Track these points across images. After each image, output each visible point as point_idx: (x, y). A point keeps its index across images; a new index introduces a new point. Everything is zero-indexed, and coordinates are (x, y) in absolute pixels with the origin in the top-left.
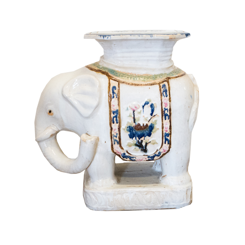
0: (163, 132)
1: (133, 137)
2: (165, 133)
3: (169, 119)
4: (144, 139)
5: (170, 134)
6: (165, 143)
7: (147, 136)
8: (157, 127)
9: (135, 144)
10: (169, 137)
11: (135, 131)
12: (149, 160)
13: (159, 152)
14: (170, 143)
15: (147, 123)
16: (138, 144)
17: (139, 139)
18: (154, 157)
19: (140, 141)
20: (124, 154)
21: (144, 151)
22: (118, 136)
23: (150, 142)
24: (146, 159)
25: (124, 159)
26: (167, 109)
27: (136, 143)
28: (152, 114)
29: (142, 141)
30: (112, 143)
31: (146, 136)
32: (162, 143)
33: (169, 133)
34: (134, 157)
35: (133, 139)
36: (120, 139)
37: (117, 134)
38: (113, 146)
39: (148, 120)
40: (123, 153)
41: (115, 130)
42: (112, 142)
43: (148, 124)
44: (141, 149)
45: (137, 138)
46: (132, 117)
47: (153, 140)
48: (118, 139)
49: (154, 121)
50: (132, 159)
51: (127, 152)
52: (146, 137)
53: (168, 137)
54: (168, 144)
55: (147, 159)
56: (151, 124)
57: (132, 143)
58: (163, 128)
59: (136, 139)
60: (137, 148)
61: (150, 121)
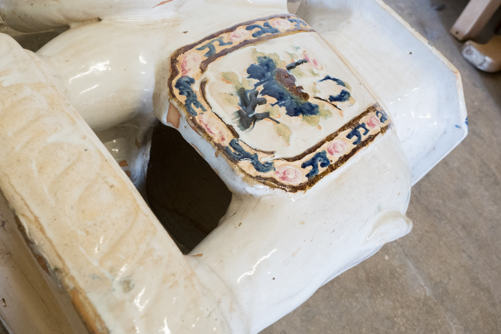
0: (322, 143)
1: (255, 78)
2: (324, 153)
3: (355, 146)
4: (273, 105)
5: (332, 169)
6: (304, 166)
7: (284, 108)
8: (320, 124)
9: (243, 89)
10: (325, 169)
11: (272, 75)
12: (226, 151)
13: (271, 164)
14: (313, 179)
15: (311, 94)
16: (248, 96)
17: (263, 93)
18: (247, 156)
19: (259, 96)
20: (192, 81)
21: (241, 121)
22: (228, 47)
23: (278, 122)
24: (223, 139)
25: (174, 88)
26: (367, 131)
27: (249, 91)
28: (332, 99)
29: (263, 102)
30: (195, 44)
31: (284, 105)
32: (299, 158)
33: (331, 163)
34: (201, 107)
35: (252, 79)
36: (224, 53)
37: (230, 43)
38: (189, 51)
39: (318, 95)
40: (191, 77)
41: (235, 36)
42: (200, 42)
43: (310, 98)
44: (241, 108)
45: (261, 88)
46: (292, 60)
47: (287, 128)
48: (218, 49)
49: (325, 108)
50: (192, 105)
51: (203, 85)
52: (280, 106)
53: (323, 165)
54: (308, 176)
55: (226, 143)
56: (317, 106)
57: (240, 80)
58: (330, 138)
59: (256, 85)
60: (238, 100)
61: (318, 100)
